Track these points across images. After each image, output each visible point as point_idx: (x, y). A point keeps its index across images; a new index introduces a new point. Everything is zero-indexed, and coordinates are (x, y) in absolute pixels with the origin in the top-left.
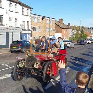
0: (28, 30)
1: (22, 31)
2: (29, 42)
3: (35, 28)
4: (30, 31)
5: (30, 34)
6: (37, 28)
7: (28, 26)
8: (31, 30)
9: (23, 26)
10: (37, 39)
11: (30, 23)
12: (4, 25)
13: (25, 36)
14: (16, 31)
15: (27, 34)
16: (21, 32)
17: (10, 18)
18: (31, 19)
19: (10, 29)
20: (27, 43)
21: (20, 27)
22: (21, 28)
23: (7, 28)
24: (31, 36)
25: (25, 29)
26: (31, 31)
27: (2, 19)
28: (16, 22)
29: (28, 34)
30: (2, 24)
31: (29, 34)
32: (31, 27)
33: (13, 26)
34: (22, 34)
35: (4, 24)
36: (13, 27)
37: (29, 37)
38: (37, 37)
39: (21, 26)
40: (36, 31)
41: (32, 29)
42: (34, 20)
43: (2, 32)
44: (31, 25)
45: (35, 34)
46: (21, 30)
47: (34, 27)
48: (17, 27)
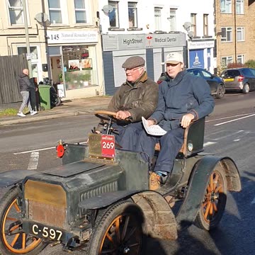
0: (207, 38)
1: (189, 43)
2: (209, 73)
3: (227, 30)
4: (213, 40)
5: (212, 50)
6: (232, 30)
7: (206, 26)
8: (214, 37)
9: (192, 29)
10: (232, 62)
11: (211, 18)
12: (142, 29)
13: (197, 57)
14: (172, 42)
15: (203, 49)
16: (186, 47)
17: (157, 9)
18: (215, 7)
19: (156, 40)
20: (202, 75)
21: (183, 30)
22: (187, 34)
23: (148, 38)
24: (215, 55)
25: (197, 36)
26: (213, 42)
27: (135, 12)
28: (172, 17)
29: (205, 51)
30: (135, 26)
31: (209, 49)
32: (215, 29)
33: (163, 31)
34: (190, 50)
35: (139, 27)
36: (163, 33)
37: (209, 59)
38: (233, 57)
39: (187, 29)
40: (229, 39)
41: (219, 34)
42: (223, 9)
43: (137, 48)
44: (215, 23)
45: (226, 49)
46: (188, 38)
47: (224, 30)
48: (176, 33)
